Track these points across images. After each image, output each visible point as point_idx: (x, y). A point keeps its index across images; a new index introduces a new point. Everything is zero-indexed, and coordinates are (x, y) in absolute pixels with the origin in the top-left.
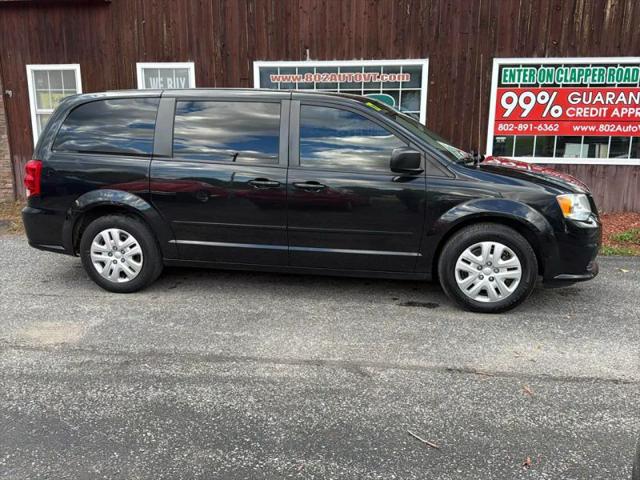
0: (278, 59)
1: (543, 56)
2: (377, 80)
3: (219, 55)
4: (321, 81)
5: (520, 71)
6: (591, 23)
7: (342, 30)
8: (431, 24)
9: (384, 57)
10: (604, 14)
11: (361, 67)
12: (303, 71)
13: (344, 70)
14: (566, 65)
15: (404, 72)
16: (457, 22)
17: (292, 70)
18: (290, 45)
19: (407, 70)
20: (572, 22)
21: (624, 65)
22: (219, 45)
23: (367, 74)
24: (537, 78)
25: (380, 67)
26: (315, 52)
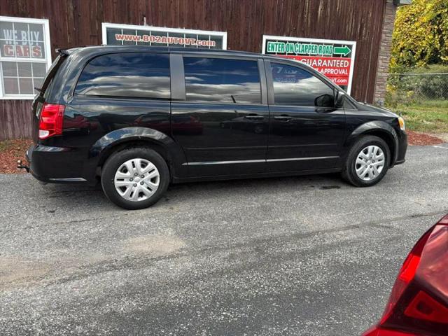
0: (122, 22)
1: (288, 35)
2: (194, 44)
3: (72, 14)
4: (155, 41)
5: (276, 44)
6: (311, 18)
7: (170, 6)
8: (227, 9)
9: (199, 28)
10: (317, 14)
11: (183, 34)
12: (141, 33)
13: (171, 35)
14: (299, 42)
15: (211, 40)
16: (243, 10)
17: (133, 32)
18: (131, 12)
19: (213, 38)
20: (303, 18)
21: (326, 44)
22: (72, 7)
23: (188, 39)
24: (285, 50)
25: (196, 35)
26: (151, 21)
